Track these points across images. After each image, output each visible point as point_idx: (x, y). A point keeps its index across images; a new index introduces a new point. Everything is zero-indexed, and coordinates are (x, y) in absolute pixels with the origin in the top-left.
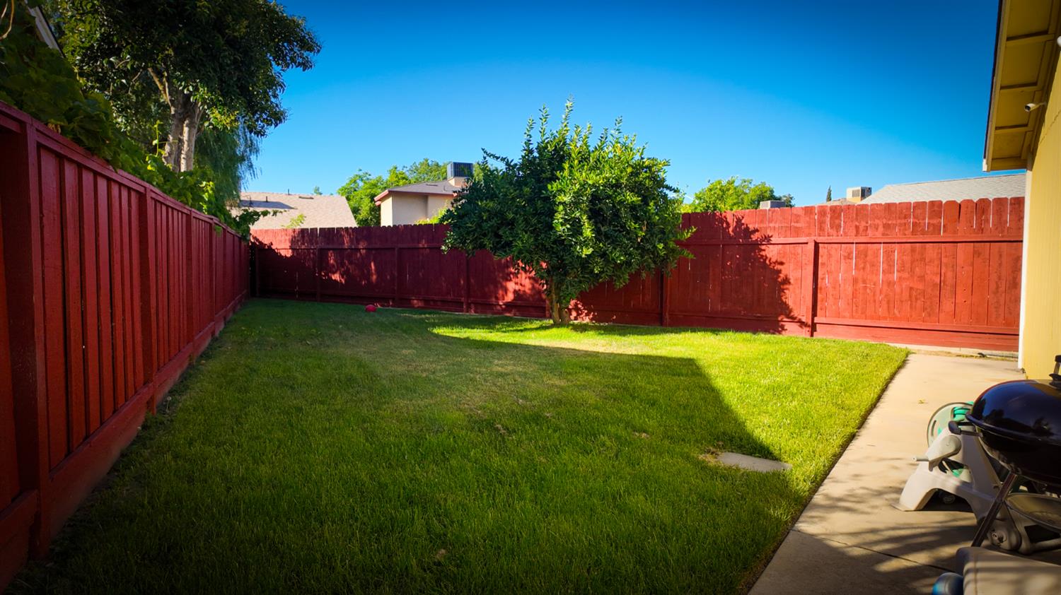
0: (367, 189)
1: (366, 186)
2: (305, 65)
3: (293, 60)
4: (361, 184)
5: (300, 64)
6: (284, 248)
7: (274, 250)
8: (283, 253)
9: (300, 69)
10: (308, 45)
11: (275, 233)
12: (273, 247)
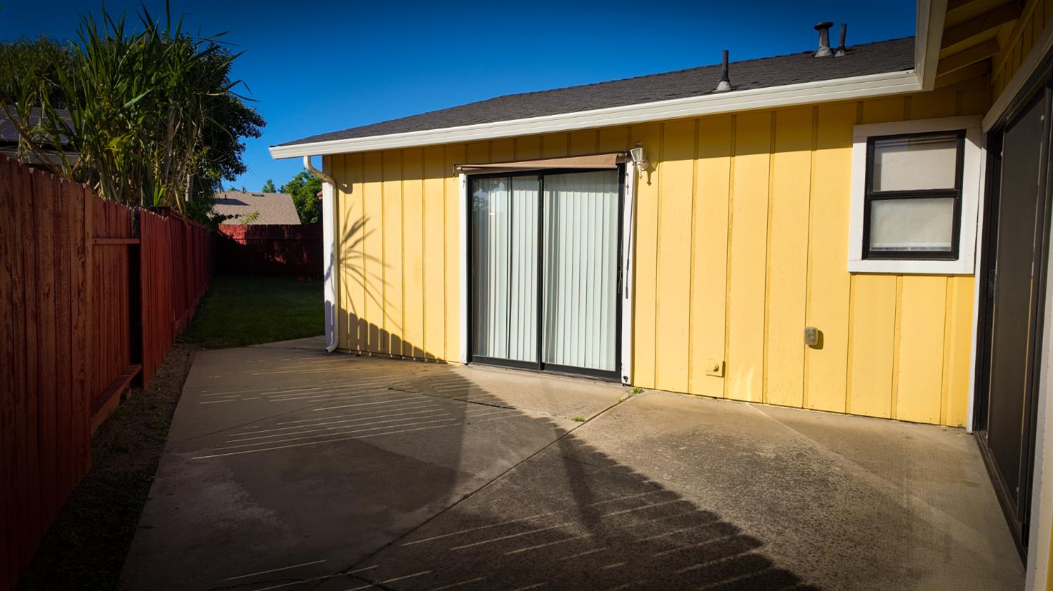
0: (311, 185)
1: (311, 183)
2: (257, 135)
3: (250, 133)
4: (305, 180)
5: (254, 135)
6: (240, 237)
7: (234, 240)
8: (241, 242)
9: (254, 137)
10: (260, 123)
11: (235, 227)
12: (234, 238)
